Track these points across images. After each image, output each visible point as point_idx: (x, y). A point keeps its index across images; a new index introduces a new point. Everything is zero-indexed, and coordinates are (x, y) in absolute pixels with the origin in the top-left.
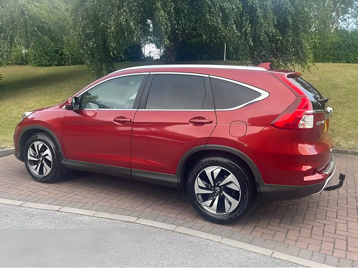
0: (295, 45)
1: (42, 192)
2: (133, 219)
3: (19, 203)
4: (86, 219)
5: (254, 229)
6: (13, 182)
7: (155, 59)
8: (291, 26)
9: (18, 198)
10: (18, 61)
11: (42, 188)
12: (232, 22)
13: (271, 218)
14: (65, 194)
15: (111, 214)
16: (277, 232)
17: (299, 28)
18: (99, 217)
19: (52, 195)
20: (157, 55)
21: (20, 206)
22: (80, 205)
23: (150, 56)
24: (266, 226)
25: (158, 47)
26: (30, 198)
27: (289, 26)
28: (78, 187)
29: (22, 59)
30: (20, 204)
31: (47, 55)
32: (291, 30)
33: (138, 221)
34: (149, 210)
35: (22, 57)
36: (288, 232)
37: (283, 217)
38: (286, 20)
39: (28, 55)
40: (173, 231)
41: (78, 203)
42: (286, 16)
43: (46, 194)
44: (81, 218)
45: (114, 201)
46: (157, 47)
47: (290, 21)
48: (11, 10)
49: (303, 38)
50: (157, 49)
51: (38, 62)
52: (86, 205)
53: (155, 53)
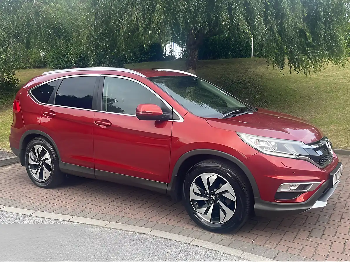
0: (328, 39)
1: (53, 201)
2: (146, 230)
3: (29, 212)
4: (98, 229)
5: (279, 243)
6: (25, 191)
7: (177, 58)
8: (323, 19)
9: (28, 208)
10: (35, 64)
11: (54, 197)
12: (259, 16)
13: (299, 230)
14: (78, 202)
15: (123, 224)
16: (305, 246)
17: (332, 21)
18: (111, 227)
19: (63, 204)
20: (179, 54)
21: (30, 215)
22: (91, 215)
23: (172, 56)
24: (292, 240)
25: (180, 45)
26: (41, 206)
27: (320, 19)
28: (90, 196)
29: (40, 62)
30: (31, 213)
31: (65, 57)
32: (323, 24)
33: (152, 233)
34: (165, 220)
35: (40, 60)
36: (317, 246)
37: (312, 229)
38: (317, 12)
39: (46, 57)
40: (189, 244)
41: (89, 212)
42: (317, 9)
43: (57, 202)
44: (91, 229)
45: (127, 211)
46: (178, 46)
47: (322, 14)
48: (26, 12)
49: (338, 31)
50: (179, 48)
51: (56, 65)
52: (99, 214)
53: (177, 52)
